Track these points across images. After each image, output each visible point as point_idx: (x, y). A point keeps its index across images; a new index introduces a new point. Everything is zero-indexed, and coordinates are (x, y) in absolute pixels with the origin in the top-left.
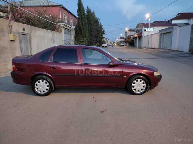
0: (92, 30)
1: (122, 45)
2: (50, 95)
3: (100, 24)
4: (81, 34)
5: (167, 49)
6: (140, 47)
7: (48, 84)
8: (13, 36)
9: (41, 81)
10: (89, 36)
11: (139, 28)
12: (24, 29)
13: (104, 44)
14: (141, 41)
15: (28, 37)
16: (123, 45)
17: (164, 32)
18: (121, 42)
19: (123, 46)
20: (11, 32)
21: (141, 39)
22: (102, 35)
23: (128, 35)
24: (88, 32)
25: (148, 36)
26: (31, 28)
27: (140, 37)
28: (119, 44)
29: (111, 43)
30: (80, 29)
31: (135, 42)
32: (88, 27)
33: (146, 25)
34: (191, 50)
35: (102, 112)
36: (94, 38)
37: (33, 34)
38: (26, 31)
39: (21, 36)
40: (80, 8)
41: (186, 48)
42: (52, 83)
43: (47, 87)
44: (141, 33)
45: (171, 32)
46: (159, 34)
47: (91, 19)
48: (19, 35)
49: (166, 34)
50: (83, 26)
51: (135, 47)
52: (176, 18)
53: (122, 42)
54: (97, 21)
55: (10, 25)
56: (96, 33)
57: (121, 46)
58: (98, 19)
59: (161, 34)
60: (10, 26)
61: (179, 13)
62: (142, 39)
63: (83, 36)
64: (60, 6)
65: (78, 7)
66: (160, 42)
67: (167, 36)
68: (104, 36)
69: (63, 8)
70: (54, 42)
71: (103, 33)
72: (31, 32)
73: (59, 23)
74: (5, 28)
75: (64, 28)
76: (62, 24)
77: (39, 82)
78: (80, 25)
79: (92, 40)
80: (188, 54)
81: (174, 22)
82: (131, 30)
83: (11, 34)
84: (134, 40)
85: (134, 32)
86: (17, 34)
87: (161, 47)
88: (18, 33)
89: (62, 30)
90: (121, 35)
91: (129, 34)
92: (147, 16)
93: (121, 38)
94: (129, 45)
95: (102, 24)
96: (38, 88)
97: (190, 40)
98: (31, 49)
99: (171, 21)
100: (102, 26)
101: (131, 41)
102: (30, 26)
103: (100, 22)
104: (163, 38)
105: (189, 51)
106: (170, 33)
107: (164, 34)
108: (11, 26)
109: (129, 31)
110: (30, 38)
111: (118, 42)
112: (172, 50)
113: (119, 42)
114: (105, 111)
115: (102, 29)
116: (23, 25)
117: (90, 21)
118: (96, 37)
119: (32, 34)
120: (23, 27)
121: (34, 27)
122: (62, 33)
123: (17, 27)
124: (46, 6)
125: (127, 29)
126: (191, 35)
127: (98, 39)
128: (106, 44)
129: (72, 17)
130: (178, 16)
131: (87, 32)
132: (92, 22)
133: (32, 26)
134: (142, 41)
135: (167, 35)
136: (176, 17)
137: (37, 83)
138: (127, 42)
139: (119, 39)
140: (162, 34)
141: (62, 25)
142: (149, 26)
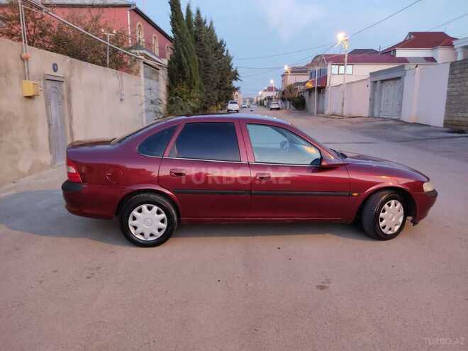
0: (208, 69)
1: (274, 106)
2: (167, 242)
3: (225, 54)
4: (184, 79)
5: (391, 119)
6: (320, 112)
7: (163, 215)
8: (32, 85)
9: (144, 207)
10: (202, 83)
11: (318, 65)
12: (55, 68)
13: (231, 103)
14: (324, 97)
15: (64, 86)
16: (277, 106)
17: (383, 77)
18: (270, 99)
19: (278, 109)
20: (25, 76)
21: (324, 93)
22: (231, 83)
23: (289, 83)
24: (200, 74)
25: (341, 87)
26: (71, 62)
27: (321, 89)
28: (265, 104)
29: (244, 101)
30: (181, 68)
31: (307, 100)
32: (199, 60)
33: (338, 60)
34: (449, 122)
35: (322, 288)
36: (215, 89)
37: (75, 79)
38: (60, 73)
39: (49, 84)
40: (176, 13)
41: (437, 118)
42: (173, 212)
43: (160, 223)
44: (323, 79)
45: (399, 78)
46: (369, 83)
47: (205, 41)
48: (45, 83)
49: (387, 83)
50: (187, 59)
51: (307, 111)
52: (406, 44)
53: (274, 99)
54: (219, 47)
55: (24, 55)
56: (219, 76)
57: (272, 109)
58: (222, 42)
59: (376, 82)
60: (23, 60)
61: (410, 33)
62: (326, 93)
63: (189, 84)
64: (129, 6)
65: (172, 10)
66: (372, 100)
67: (390, 89)
68: (235, 84)
69: (137, 11)
70: (121, 100)
71: (235, 76)
72: (71, 75)
73: (133, 51)
74: (14, 63)
75: (144, 63)
76: (141, 54)
77: (140, 211)
78: (181, 57)
79: (209, 94)
80: (443, 132)
81: (400, 53)
82: (296, 71)
83: (25, 79)
84: (306, 95)
85: (307, 75)
86: (39, 80)
87: (376, 114)
88: (42, 77)
89: (139, 68)
90: (272, 81)
91: (291, 80)
92: (341, 37)
93: (270, 89)
94: (292, 106)
95: (230, 53)
96: (138, 227)
97: (447, 100)
98: (71, 118)
99: (395, 51)
100: (231, 60)
101: (299, 97)
102: (68, 59)
103: (226, 48)
104: (381, 93)
105: (446, 124)
106: (398, 81)
107: (382, 81)
108: (27, 59)
109: (292, 72)
110: (69, 91)
111: (263, 98)
112: (403, 121)
113: (265, 99)
114: (326, 285)
115: (230, 67)
116: (55, 54)
117: (202, 45)
118: (219, 87)
119: (73, 79)
120: (54, 62)
121: (78, 61)
122: (140, 76)
123: (42, 60)
124: (99, 6)
125: (286, 68)
126: (448, 87)
127: (223, 92)
128: (236, 103)
129: (155, 34)
130: (408, 38)
131: (198, 73)
132: (208, 49)
133: (73, 57)
134: (326, 97)
135: (390, 86)
136: (405, 41)
137: (135, 213)
138: (289, 100)
139: (265, 91)
140: (378, 82)
141: (140, 57)
142: (344, 62)
